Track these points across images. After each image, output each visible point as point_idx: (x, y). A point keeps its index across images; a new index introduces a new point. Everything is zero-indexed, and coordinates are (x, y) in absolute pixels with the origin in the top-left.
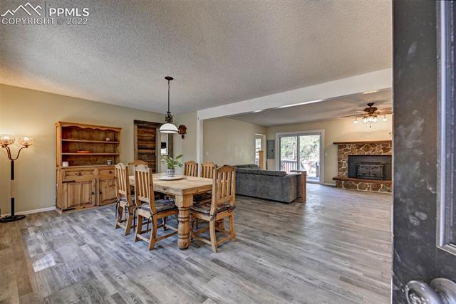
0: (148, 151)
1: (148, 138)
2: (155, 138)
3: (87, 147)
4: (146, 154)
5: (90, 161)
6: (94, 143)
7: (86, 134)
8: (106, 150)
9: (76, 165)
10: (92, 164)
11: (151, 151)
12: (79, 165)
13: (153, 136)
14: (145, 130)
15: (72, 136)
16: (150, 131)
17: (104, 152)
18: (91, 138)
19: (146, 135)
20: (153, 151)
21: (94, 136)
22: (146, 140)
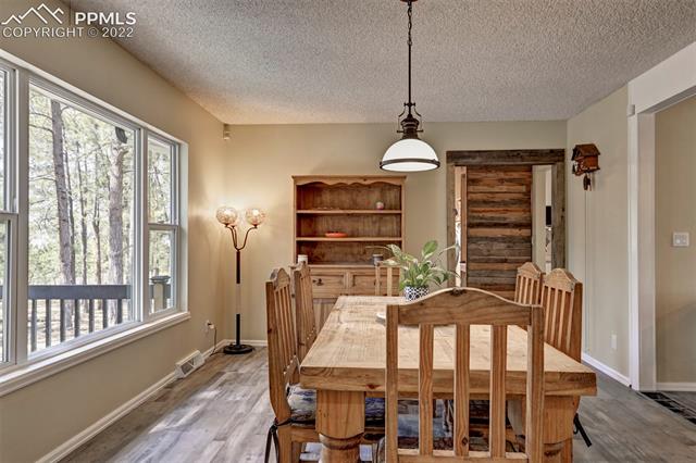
0: (508, 232)
1: (507, 197)
2: (528, 193)
3: (348, 226)
4: (504, 239)
5: (352, 254)
6: (359, 215)
7: (345, 198)
8: (383, 229)
9: (328, 262)
10: (357, 262)
11: (516, 232)
12: (333, 262)
13: (524, 189)
14: (502, 175)
15: (321, 203)
16: (515, 175)
17: (379, 236)
18: (355, 206)
19: (504, 188)
20: (525, 232)
21: (359, 200)
22: (504, 203)
